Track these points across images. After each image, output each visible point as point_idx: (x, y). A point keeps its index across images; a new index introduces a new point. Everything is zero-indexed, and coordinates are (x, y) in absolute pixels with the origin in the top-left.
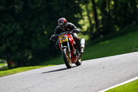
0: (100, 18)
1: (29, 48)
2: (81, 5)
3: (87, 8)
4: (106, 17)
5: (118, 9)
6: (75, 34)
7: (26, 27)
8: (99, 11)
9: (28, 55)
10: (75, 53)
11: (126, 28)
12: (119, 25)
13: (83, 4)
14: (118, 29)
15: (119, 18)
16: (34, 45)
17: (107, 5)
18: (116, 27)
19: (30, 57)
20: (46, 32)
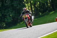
0: (33, 9)
1: (4, 22)
2: (25, 4)
3: (28, 5)
4: (36, 9)
5: (41, 5)
6: (30, 14)
7: (3, 13)
8: (33, 7)
9: (4, 25)
10: (30, 22)
11: (44, 13)
12: (41, 12)
13: (26, 4)
14: (41, 14)
15: (41, 9)
16: (6, 20)
17: (36, 4)
18: (40, 13)
19: (4, 26)
20: (11, 15)
